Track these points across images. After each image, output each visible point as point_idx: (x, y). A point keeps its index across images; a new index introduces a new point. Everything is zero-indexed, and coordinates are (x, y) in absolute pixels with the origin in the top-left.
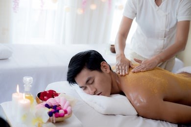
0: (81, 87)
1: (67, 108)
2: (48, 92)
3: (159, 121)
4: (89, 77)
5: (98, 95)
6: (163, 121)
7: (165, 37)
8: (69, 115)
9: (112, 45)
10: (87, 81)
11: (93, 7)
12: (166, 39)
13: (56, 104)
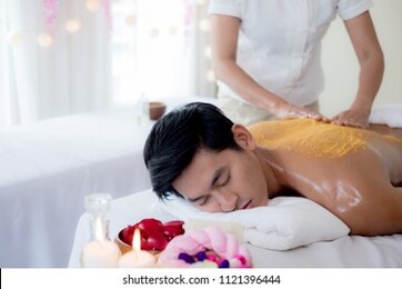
4: (218, 167)
5: (245, 208)
11: (73, 26)
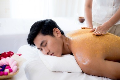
0: (38, 49)
1: (13, 67)
2: (7, 53)
3: (101, 78)
6: (105, 77)
7: (114, 5)
8: (14, 73)
9: (80, 17)
10: (42, 44)
12: (114, 6)
13: (6, 64)
